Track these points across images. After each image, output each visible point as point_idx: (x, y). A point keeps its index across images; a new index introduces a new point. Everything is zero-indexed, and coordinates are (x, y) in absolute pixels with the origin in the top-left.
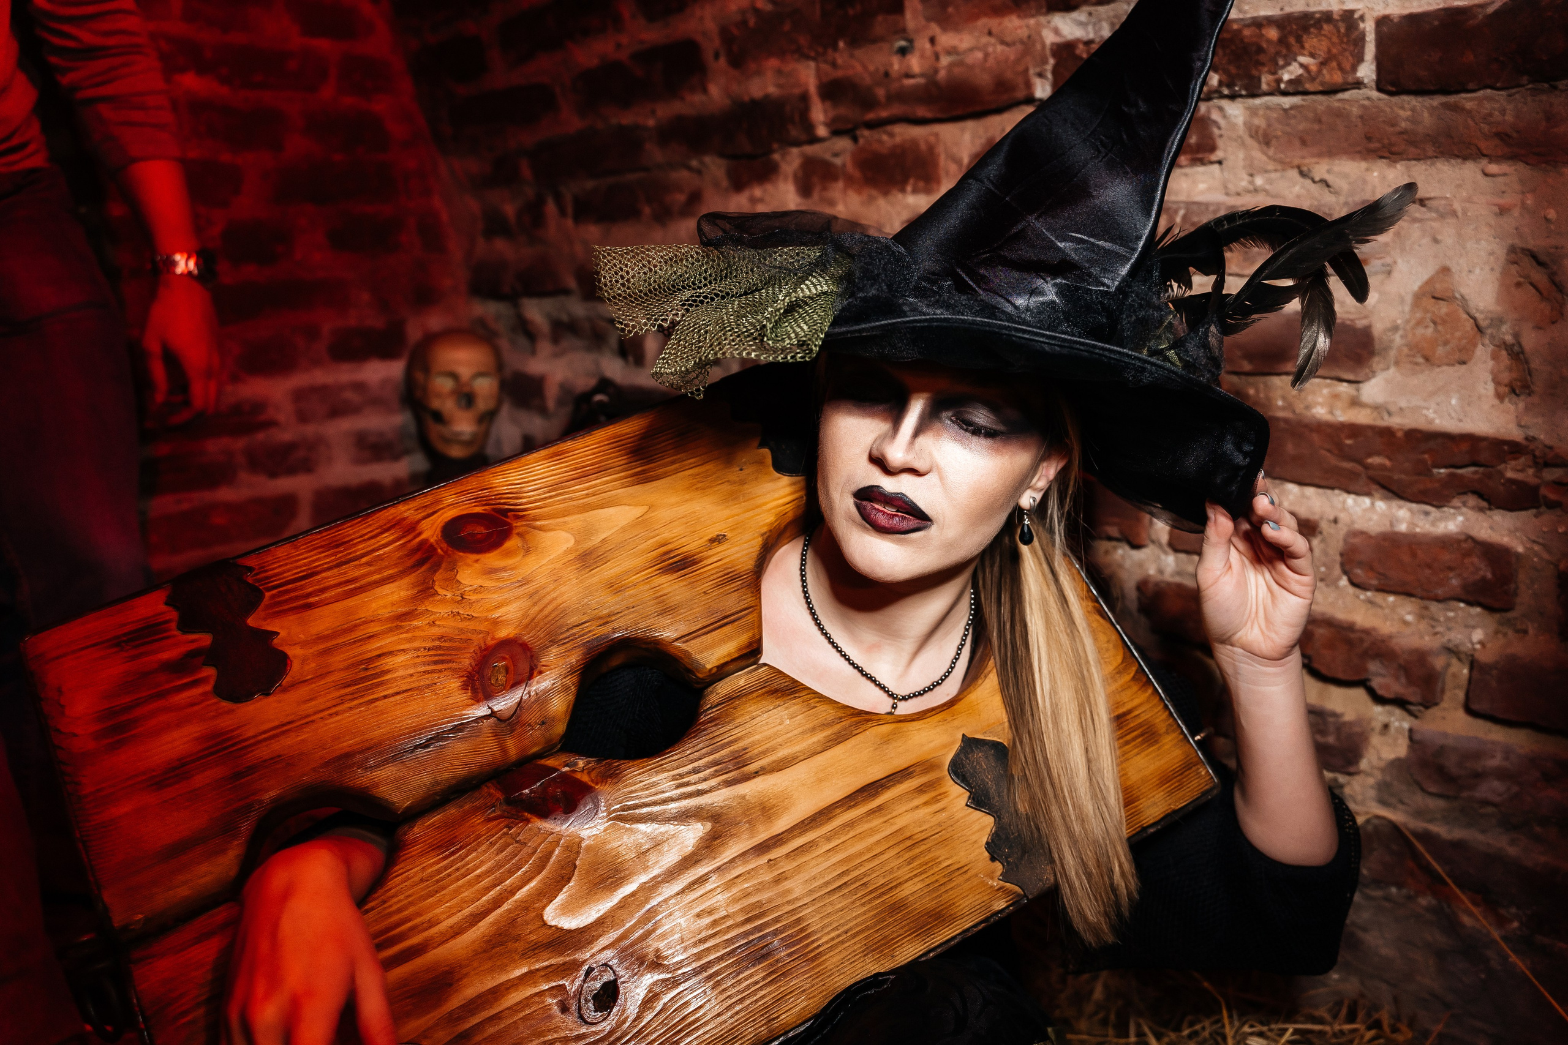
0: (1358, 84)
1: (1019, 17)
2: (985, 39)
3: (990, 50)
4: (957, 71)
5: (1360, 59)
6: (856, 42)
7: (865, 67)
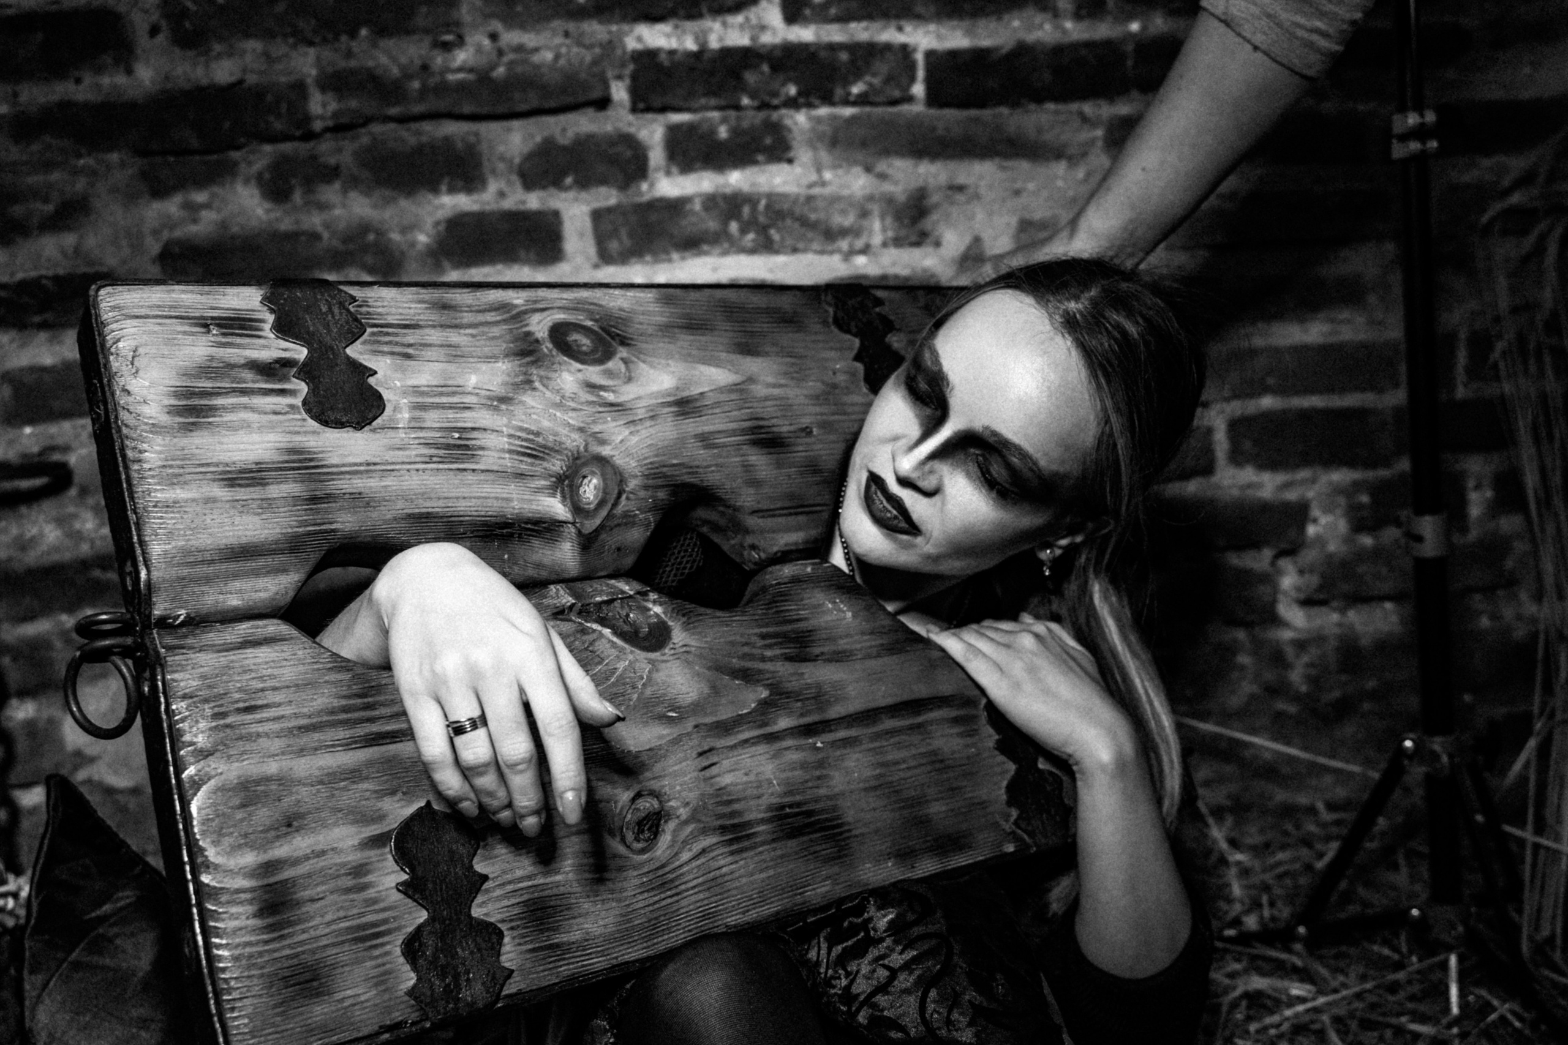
0: (910, 99)
1: (600, 22)
2: (559, 40)
3: (564, 50)
4: (519, 69)
5: (912, 79)
6: (382, 31)
7: (394, 59)
